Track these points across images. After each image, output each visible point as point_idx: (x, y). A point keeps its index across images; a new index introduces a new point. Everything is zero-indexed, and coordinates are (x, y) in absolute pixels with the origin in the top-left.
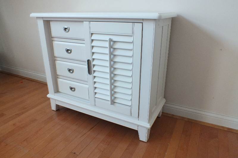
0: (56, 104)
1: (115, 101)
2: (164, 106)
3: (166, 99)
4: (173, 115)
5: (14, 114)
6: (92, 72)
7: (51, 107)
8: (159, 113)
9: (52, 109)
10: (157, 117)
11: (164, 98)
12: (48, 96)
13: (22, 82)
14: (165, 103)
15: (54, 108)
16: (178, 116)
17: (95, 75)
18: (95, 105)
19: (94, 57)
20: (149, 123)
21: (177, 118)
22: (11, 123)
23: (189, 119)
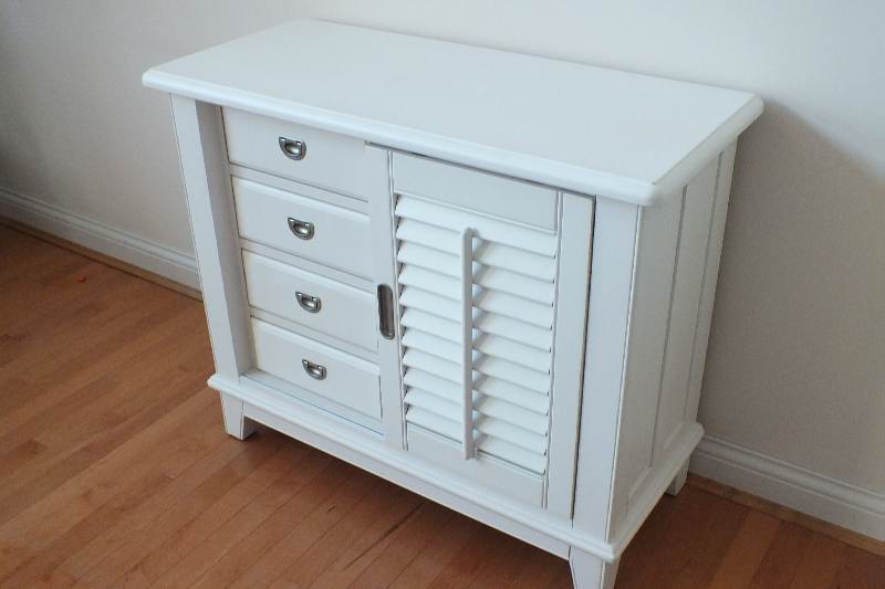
0: (245, 418)
1: (482, 448)
2: (696, 448)
3: (704, 427)
4: (734, 491)
5: (78, 448)
6: (398, 331)
7: (220, 421)
8: (674, 482)
9: (230, 432)
10: (666, 495)
11: (697, 421)
12: (213, 382)
13: (84, 280)
14: (703, 439)
15: (235, 428)
16: (752, 497)
17: (406, 341)
18: (406, 447)
19: (403, 279)
20: (610, 542)
21: (750, 503)
22: (72, 488)
23: (798, 514)
